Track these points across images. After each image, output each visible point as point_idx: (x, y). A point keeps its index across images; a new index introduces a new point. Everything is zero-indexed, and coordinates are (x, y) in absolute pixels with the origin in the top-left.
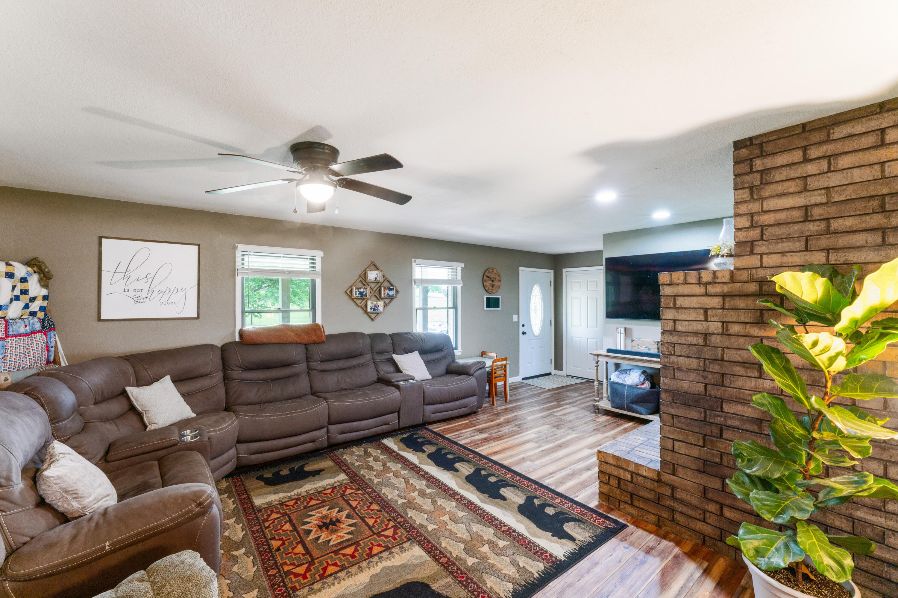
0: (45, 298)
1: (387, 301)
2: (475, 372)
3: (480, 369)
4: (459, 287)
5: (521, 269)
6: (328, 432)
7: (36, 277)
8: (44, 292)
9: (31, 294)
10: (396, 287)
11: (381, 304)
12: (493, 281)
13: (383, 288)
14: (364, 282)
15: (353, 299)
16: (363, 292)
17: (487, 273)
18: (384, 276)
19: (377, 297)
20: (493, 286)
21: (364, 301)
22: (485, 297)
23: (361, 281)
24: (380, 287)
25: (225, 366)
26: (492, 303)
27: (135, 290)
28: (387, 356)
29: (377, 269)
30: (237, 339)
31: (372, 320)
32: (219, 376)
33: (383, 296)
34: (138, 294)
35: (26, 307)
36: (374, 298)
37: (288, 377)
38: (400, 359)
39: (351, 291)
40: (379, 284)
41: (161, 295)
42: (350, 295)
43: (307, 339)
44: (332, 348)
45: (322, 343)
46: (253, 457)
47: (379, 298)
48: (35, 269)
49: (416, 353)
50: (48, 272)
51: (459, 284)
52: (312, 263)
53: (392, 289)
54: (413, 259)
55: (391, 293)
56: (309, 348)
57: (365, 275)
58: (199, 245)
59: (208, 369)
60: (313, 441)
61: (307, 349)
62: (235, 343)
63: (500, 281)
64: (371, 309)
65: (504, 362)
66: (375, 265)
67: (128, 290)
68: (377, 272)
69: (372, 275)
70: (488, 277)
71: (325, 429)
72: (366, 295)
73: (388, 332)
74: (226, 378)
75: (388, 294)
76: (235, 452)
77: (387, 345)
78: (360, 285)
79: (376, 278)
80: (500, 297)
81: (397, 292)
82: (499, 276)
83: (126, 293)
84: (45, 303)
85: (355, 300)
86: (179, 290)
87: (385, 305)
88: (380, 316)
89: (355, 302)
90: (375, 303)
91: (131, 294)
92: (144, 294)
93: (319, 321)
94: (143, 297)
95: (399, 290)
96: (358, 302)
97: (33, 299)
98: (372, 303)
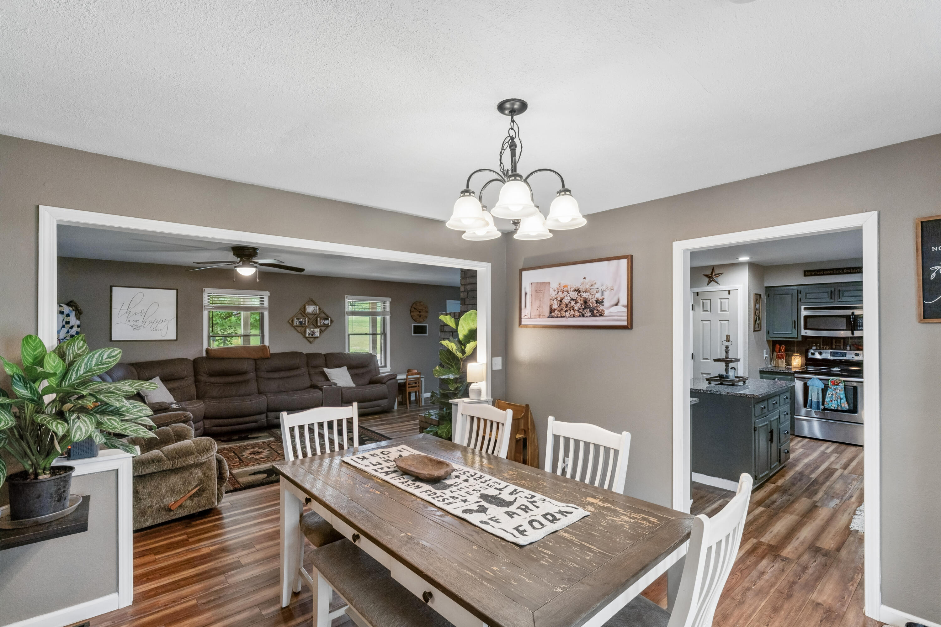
0: (79, 326)
1: (323, 328)
2: (387, 381)
3: (392, 379)
4: (388, 317)
5: (448, 301)
6: (267, 416)
7: (74, 313)
8: (78, 322)
9: (71, 324)
10: (330, 317)
11: (317, 331)
12: (420, 312)
13: (319, 319)
14: (303, 314)
15: (294, 327)
16: (302, 322)
17: (414, 306)
18: (320, 309)
19: (314, 325)
20: (420, 316)
21: (303, 329)
22: (413, 325)
23: (301, 313)
24: (317, 318)
25: (196, 373)
26: (420, 330)
27: (134, 321)
28: (319, 370)
29: (315, 304)
30: (204, 355)
31: (310, 342)
32: (191, 379)
33: (319, 324)
34: (136, 324)
35: (68, 332)
36: (312, 326)
37: (242, 382)
38: (330, 372)
39: (293, 321)
40: (316, 316)
41: (151, 324)
42: (292, 323)
43: (256, 356)
44: (276, 363)
45: (268, 358)
46: (215, 428)
47: (316, 326)
48: (74, 308)
49: (345, 368)
50: (81, 310)
51: (387, 315)
52: (261, 301)
53: (327, 319)
54: (346, 296)
55: (326, 322)
56: (258, 363)
57: (305, 308)
58: (177, 290)
59: (185, 374)
60: (256, 422)
61: (256, 363)
62: (203, 357)
63: (427, 312)
64: (309, 334)
65: (419, 376)
66: (312, 301)
67: (129, 321)
68: (314, 306)
69: (310, 309)
70: (415, 309)
71: (265, 414)
72: (305, 324)
73: (323, 352)
74: (197, 381)
75: (323, 323)
76: (203, 424)
77: (321, 361)
78: (300, 316)
79: (313, 311)
80: (427, 325)
81: (332, 321)
82: (426, 307)
83: (128, 323)
84: (79, 330)
85: (296, 328)
86: (164, 321)
87: (321, 332)
88: (317, 340)
89: (296, 329)
90: (312, 330)
91: (131, 324)
92: (139, 324)
93: (267, 343)
94: (139, 326)
95: (333, 319)
96: (299, 329)
97: (72, 327)
98: (310, 330)
